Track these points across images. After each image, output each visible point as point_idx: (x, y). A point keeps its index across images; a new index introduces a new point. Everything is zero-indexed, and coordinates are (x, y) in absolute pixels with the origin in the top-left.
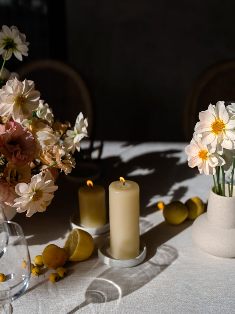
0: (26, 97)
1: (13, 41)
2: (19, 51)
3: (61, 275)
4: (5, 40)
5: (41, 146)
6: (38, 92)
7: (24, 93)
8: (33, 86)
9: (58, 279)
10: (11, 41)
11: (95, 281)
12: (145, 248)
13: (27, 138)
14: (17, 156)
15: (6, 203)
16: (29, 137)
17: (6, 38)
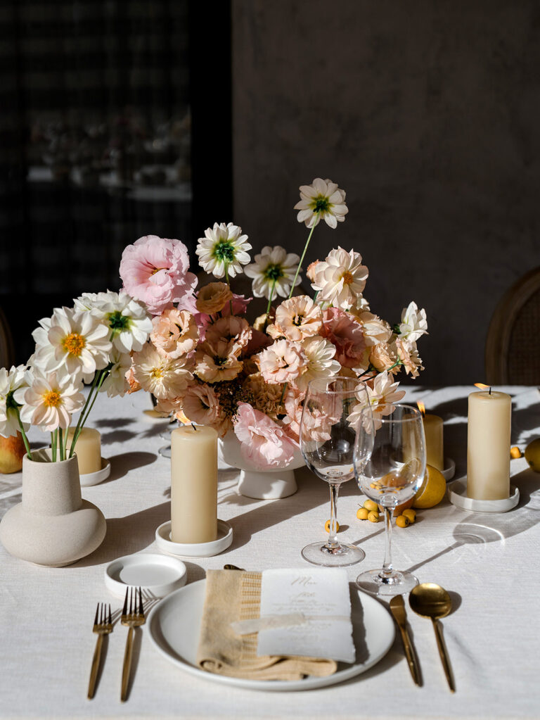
0: (353, 273)
1: (327, 199)
2: (332, 214)
3: (411, 518)
4: (316, 199)
5: (373, 342)
6: (365, 268)
7: (351, 268)
8: (361, 259)
9: (408, 524)
10: (323, 200)
11: (459, 526)
12: (517, 490)
13: (353, 331)
14: (348, 352)
15: (331, 418)
16: (357, 329)
17: (316, 195)
